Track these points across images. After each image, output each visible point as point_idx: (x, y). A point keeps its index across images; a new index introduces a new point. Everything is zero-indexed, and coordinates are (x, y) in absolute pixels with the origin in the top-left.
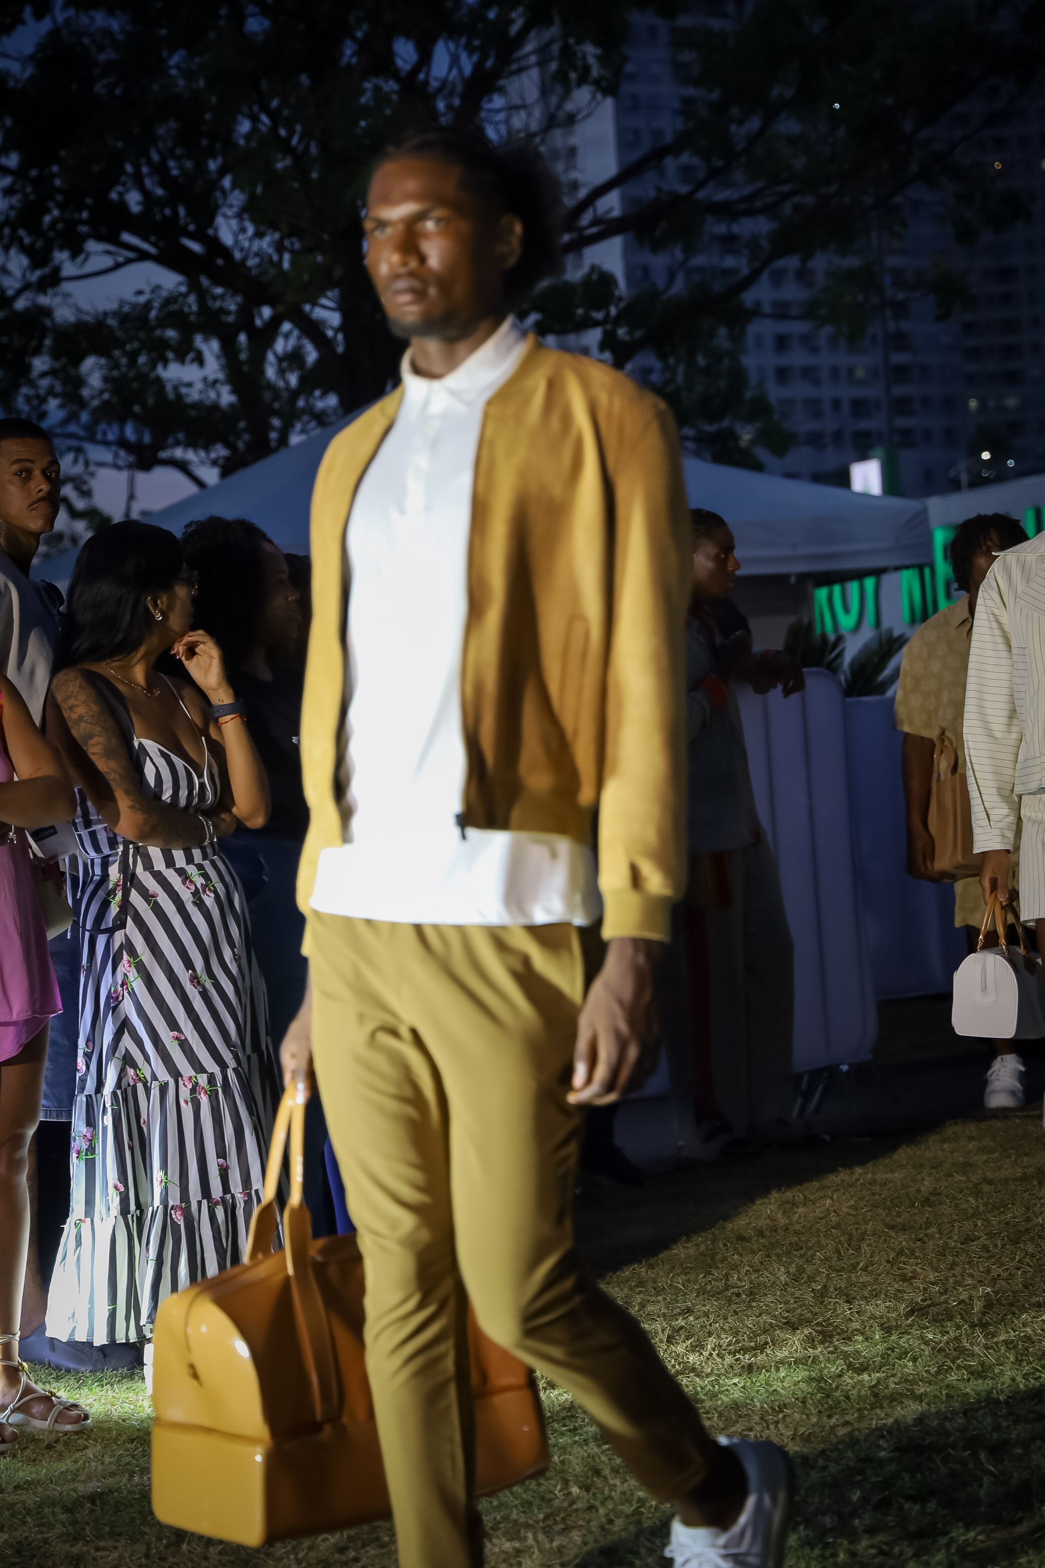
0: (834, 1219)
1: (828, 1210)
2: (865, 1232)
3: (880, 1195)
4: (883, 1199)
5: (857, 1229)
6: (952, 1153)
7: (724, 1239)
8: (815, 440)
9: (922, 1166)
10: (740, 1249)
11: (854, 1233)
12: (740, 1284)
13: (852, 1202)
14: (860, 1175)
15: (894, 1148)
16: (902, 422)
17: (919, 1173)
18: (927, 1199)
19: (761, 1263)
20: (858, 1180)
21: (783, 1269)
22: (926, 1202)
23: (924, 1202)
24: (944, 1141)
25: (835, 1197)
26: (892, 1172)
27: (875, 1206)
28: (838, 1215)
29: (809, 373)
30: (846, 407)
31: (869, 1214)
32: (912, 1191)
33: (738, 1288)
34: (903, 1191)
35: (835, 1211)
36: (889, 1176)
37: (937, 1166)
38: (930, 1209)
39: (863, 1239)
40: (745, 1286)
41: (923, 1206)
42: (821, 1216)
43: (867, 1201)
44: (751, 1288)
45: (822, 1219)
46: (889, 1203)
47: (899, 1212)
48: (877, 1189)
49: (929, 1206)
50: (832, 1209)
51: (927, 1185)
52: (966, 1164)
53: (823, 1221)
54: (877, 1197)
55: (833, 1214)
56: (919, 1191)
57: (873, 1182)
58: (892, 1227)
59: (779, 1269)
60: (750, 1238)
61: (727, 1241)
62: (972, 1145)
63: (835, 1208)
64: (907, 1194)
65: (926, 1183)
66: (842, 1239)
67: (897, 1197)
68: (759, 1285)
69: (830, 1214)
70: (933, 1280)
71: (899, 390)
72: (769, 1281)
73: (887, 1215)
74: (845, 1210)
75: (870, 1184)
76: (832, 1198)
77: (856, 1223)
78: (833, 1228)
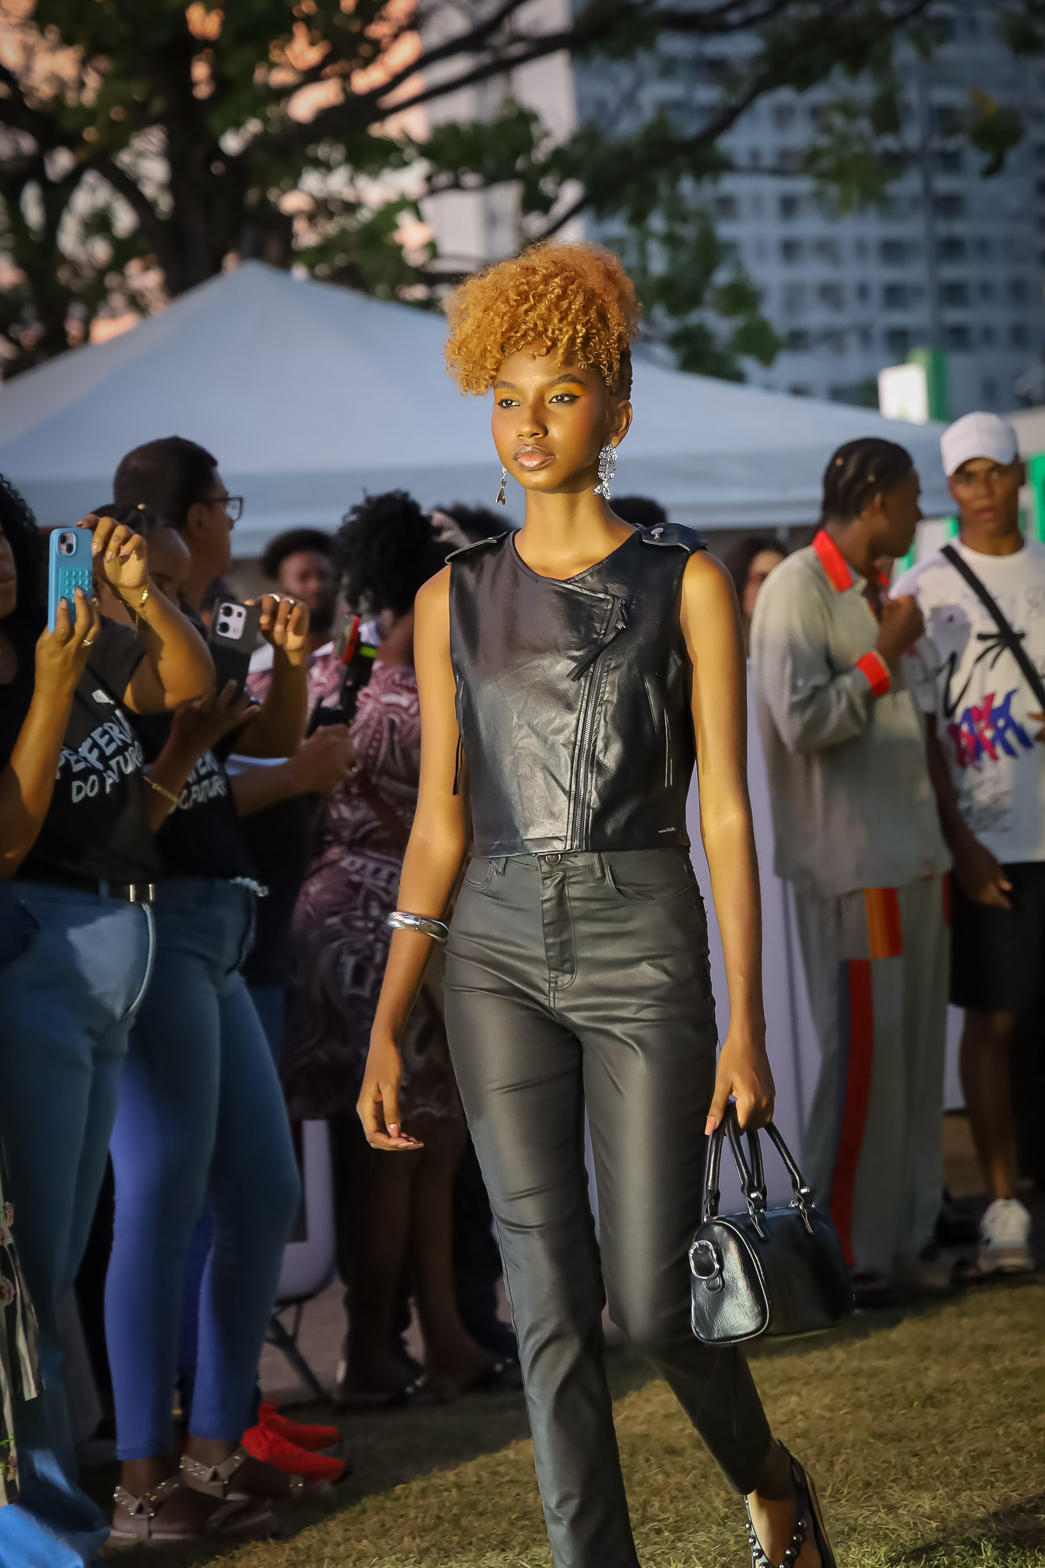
0: (801, 1424)
1: (792, 1412)
2: (842, 1444)
3: (866, 1390)
4: (870, 1396)
5: (831, 1438)
6: (973, 1331)
7: (647, 1451)
8: (833, 338)
9: (928, 1350)
10: (668, 1467)
11: (827, 1445)
12: (662, 1516)
13: (827, 1401)
14: (843, 1362)
15: (893, 1323)
16: (954, 316)
17: (922, 1360)
18: (930, 1397)
19: (694, 1486)
20: (838, 1369)
21: (723, 1494)
22: (929, 1400)
23: (926, 1400)
24: (962, 1315)
25: (804, 1392)
26: (887, 1357)
27: (858, 1406)
28: (807, 1418)
29: (826, 248)
30: (876, 295)
31: (850, 1417)
32: (910, 1385)
33: (660, 1521)
34: (899, 1385)
35: (803, 1413)
36: (881, 1363)
37: (947, 1350)
38: (933, 1411)
39: (839, 1453)
40: (668, 1518)
41: (924, 1406)
42: (784, 1419)
43: (849, 1399)
44: (676, 1521)
45: (783, 1423)
46: (877, 1402)
47: (891, 1415)
48: (862, 1382)
49: (933, 1406)
50: (799, 1409)
51: (933, 1375)
52: (989, 1348)
53: (786, 1427)
54: (861, 1394)
55: (800, 1417)
56: (920, 1385)
57: (857, 1373)
58: (879, 1436)
59: (718, 1495)
60: (683, 1450)
61: (651, 1454)
62: (1001, 1321)
63: (803, 1409)
64: (904, 1389)
65: (932, 1373)
66: (809, 1452)
67: (891, 1395)
68: (688, 1517)
69: (796, 1417)
70: (928, 1511)
71: (951, 272)
72: (703, 1511)
73: (875, 1418)
74: (817, 1411)
75: (854, 1374)
76: (799, 1395)
77: (829, 1431)
78: (798, 1436)
